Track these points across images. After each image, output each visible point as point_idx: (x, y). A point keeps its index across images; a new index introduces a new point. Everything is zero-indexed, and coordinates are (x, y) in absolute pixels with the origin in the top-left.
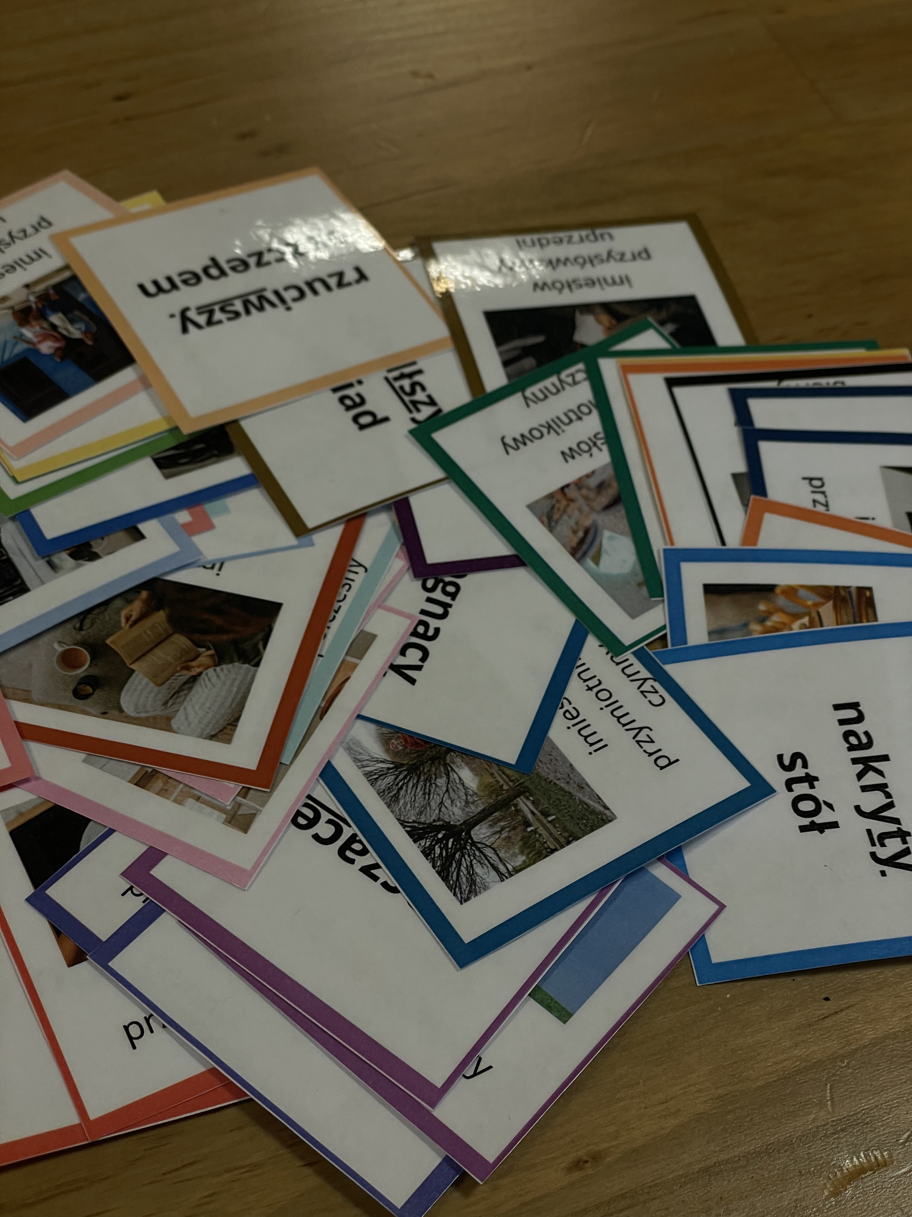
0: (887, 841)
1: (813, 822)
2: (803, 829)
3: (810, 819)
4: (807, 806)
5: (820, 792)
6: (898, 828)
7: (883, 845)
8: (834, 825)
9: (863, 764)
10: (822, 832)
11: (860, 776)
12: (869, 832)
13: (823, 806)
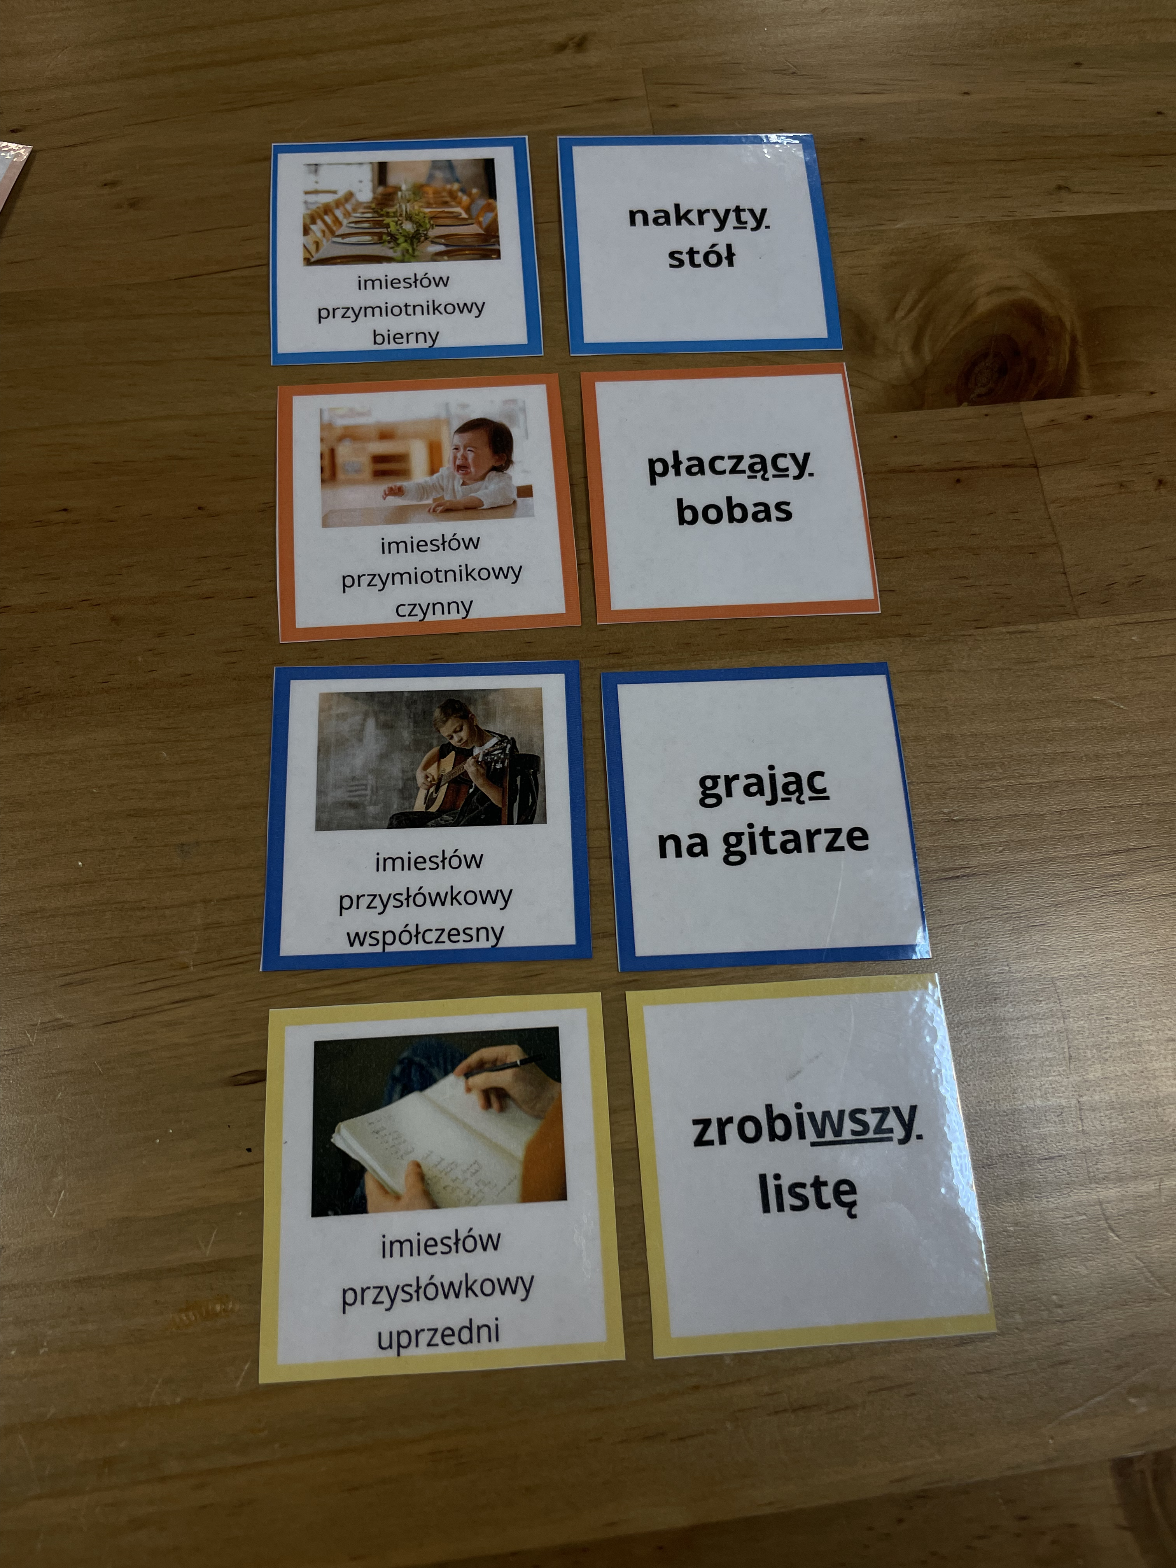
0: (743, 219)
1: (726, 258)
2: (731, 264)
3: (724, 259)
4: (713, 259)
5: (703, 248)
6: (733, 211)
7: (746, 223)
8: (729, 247)
9: (681, 219)
10: (734, 255)
11: (690, 223)
12: (735, 228)
13: (714, 249)
